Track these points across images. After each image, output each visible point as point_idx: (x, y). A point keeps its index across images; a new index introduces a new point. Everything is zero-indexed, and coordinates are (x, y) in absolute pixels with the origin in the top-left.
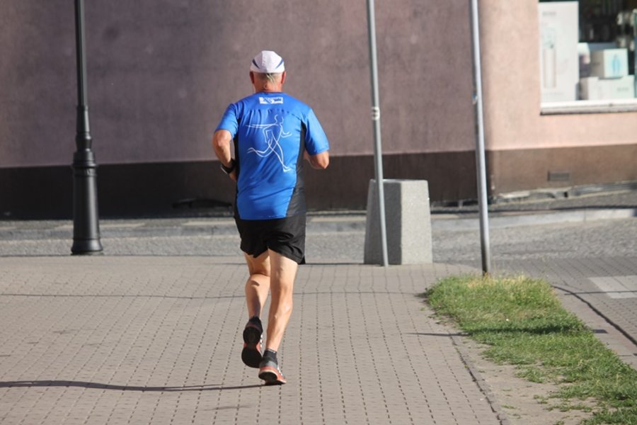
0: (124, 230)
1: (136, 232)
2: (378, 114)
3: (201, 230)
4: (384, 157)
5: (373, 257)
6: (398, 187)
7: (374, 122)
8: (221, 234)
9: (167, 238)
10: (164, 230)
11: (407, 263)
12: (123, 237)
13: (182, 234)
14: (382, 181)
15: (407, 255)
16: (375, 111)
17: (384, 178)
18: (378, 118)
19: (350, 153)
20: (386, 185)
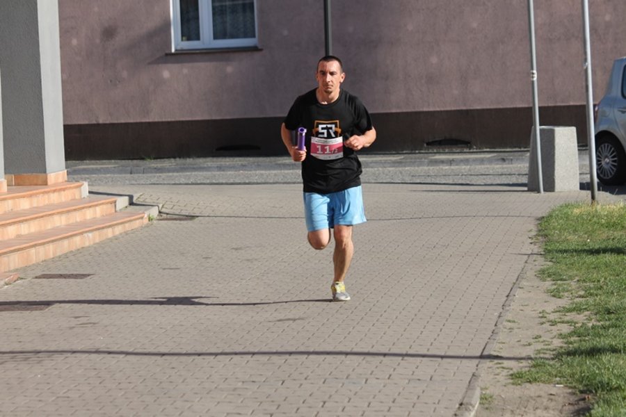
0: (386, 162)
1: (395, 164)
2: (536, 76)
3: (442, 162)
4: (540, 108)
5: (533, 187)
6: (552, 132)
7: (533, 82)
8: (457, 165)
9: (417, 168)
10: (415, 162)
11: (559, 190)
12: (385, 167)
13: (428, 165)
14: (538, 127)
15: (559, 185)
16: (533, 74)
17: (540, 125)
18: (535, 79)
19: (559, 104)
20: (541, 130)
